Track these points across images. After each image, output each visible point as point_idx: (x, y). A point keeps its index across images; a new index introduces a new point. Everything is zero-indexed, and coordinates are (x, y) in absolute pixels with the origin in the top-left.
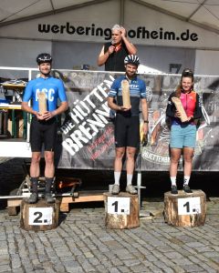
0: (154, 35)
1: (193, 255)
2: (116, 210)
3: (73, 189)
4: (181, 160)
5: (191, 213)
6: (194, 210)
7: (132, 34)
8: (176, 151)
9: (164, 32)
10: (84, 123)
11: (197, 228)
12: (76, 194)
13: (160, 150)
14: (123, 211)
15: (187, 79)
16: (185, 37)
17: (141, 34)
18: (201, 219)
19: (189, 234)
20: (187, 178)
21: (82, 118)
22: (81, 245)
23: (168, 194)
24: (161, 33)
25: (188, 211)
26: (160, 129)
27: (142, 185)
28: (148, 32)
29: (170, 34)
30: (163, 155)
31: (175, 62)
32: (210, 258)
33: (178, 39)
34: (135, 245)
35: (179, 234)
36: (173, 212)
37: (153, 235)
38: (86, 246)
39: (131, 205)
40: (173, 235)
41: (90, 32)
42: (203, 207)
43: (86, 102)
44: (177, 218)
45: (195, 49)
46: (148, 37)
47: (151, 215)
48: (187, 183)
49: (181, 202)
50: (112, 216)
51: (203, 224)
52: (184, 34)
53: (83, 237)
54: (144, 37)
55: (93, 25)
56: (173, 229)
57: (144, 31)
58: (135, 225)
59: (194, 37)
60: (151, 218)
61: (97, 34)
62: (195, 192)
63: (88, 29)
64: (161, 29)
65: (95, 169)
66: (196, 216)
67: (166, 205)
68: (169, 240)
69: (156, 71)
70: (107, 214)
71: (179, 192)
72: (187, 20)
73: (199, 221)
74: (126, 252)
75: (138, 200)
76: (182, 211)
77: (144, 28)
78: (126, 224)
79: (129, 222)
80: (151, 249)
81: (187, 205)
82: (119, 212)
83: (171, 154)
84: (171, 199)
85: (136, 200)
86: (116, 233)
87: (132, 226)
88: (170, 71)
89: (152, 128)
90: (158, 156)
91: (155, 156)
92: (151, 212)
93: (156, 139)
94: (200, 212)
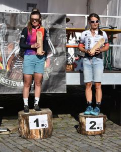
4: (33, 84)
5: (40, 127)
6: (43, 125)
8: (28, 77)
11: (45, 140)
13: (14, 76)
15: (35, 16)
18: (48, 132)
19: (38, 144)
20: (37, 99)
23: (21, 113)
25: (38, 126)
26: (14, 59)
30: (17, 80)
31: (31, 2)
36: (25, 127)
37: (8, 147)
40: (25, 146)
44: (29, 132)
47: (8, 130)
48: (37, 103)
49: (32, 119)
51: (50, 136)
56: (26, 141)
60: (8, 132)
62: (44, 110)
66: (44, 130)
68: (21, 150)
69: (16, 10)
71: (30, 110)
73: (47, 134)
76: (33, 126)
81: (37, 121)
83: (24, 79)
88: (27, 10)
89: (7, 57)
90: (12, 81)
91: (10, 81)
92: (9, 128)
93: (11, 67)
94: (47, 127)
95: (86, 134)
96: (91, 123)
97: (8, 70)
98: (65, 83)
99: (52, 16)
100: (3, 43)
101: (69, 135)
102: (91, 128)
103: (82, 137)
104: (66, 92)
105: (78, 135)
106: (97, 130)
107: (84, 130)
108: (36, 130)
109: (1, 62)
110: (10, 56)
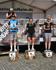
0: (22, 10)
1: (32, 67)
2: (12, 56)
3: (1, 51)
5: (32, 56)
6: (33, 55)
7: (16, 10)
9: (24, 9)
10: (3, 33)
11: (34, 60)
12: (1, 52)
13: (23, 39)
14: (14, 56)
16: (30, 10)
17: (18, 10)
18: (34, 57)
19: (31, 61)
21: (2, 32)
22: (2, 66)
24: (23, 9)
25: (31, 55)
26: (23, 34)
27: (19, 49)
28: (20, 9)
29: (26, 9)
30: (24, 41)
32: (36, 68)
33: (28, 11)
34: (17, 65)
35: (29, 61)
37: (22, 62)
38: (4, 66)
39: (16, 54)
41: (5, 9)
43: (3, 28)
44: (28, 57)
45: (32, 13)
46: (20, 10)
47: (22, 57)
50: (11, 58)
52: (29, 9)
53: (3, 64)
54: (19, 10)
55: (6, 8)
56: (27, 60)
57: (19, 9)
58: (17, 60)
59: (32, 10)
61: (7, 10)
63: (4, 9)
64: (23, 8)
65: (6, 45)
66: (33, 56)
67: (25, 54)
68: (26, 63)
70: (10, 57)
72: (30, 6)
73: (34, 58)
74: (14, 67)
75: (18, 53)
77: (19, 8)
78: (15, 60)
79: (16, 59)
80: (21, 66)
81: (31, 53)
82: (13, 57)
84: (27, 52)
86: (12, 62)
87: (16, 60)
91: (22, 41)
92: (22, 56)
93: (22, 36)
94: (34, 55)
95: (47, 57)
96: (48, 54)
97: (21, 37)
98: (39, 41)
99: (35, 20)
101: (41, 58)
102: (48, 55)
103: (45, 58)
104: (40, 44)
105: (44, 58)
106: (50, 56)
107: (46, 56)
108: (31, 57)
109: (19, 35)
110: (22, 33)
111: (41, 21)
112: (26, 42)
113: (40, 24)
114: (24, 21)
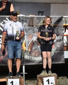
6: (52, 83)
13: (33, 54)
26: (33, 44)
27: (25, 72)
30: (35, 56)
31: (41, 10)
36: (41, 84)
39: (20, 82)
42: (56, 82)
49: (45, 79)
81: (48, 80)
84: (40, 78)
85: (23, 80)
88: (39, 15)
89: (28, 43)
90: (32, 57)
91: (31, 57)
94: (54, 84)
97: (29, 50)
98: (64, 57)
99: (55, 18)
100: (26, 35)
109: (26, 46)
110: (30, 42)
111: (67, 19)
112: (39, 59)
113: (64, 24)
114: (35, 20)
